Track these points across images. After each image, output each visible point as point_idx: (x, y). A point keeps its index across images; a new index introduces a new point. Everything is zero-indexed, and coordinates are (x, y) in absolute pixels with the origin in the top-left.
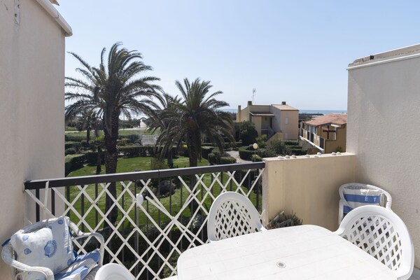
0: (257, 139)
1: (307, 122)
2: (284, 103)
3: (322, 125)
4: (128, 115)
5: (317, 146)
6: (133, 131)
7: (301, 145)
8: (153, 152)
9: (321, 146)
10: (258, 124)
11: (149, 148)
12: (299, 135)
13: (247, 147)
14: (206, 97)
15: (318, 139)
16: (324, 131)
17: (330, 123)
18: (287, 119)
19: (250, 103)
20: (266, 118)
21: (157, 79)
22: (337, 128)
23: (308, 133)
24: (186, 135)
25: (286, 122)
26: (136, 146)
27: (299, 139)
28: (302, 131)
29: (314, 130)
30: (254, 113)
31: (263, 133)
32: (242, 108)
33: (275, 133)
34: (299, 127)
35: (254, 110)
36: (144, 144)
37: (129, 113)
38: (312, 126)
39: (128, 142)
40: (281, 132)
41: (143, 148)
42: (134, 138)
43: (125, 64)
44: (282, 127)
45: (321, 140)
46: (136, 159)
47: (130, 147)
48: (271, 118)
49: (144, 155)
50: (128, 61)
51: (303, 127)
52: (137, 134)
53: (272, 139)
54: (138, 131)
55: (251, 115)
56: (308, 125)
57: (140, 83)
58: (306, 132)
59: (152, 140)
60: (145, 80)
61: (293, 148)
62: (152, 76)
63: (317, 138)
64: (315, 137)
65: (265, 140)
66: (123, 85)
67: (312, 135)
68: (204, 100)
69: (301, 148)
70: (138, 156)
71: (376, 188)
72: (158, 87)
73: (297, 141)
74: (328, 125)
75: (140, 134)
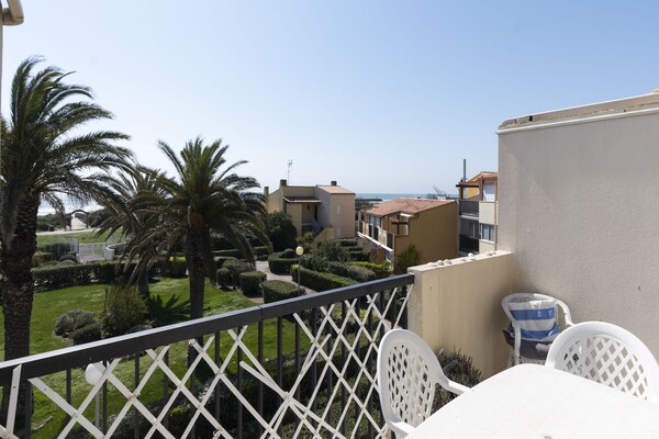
0: (298, 240)
1: (369, 211)
2: (334, 183)
3: (389, 215)
4: (58, 204)
5: (383, 246)
6: (56, 236)
7: (360, 245)
8: (106, 274)
9: (389, 245)
10: (296, 216)
11: (95, 267)
12: (356, 231)
13: (281, 253)
14: (220, 173)
15: (385, 235)
16: (393, 223)
17: (400, 212)
18: (339, 208)
19: (283, 183)
20: (308, 205)
21: (123, 137)
22: (410, 218)
23: (370, 227)
24: (185, 238)
25: (338, 212)
26: (66, 266)
27: (357, 235)
28: (361, 224)
29: (378, 222)
30: (290, 198)
31: (305, 229)
32: (270, 192)
33: (322, 229)
34: (357, 218)
35: (290, 194)
36: (83, 260)
37: (59, 202)
38: (375, 217)
39: (46, 259)
40: (331, 226)
41: (83, 268)
42: (59, 251)
43: (54, 104)
44: (332, 220)
45: (389, 236)
46: (68, 290)
47: (52, 268)
48: (316, 206)
49: (85, 282)
50: (60, 98)
51: (363, 218)
52: (65, 242)
53: (320, 238)
54: (66, 237)
55: (285, 202)
56: (370, 215)
57: (88, 143)
58: (366, 226)
59: (100, 252)
60: (99, 136)
61: (350, 250)
62: (114, 130)
63: (383, 234)
64: (380, 233)
65: (310, 240)
66: (49, 144)
67: (376, 230)
68: (216, 176)
69: (361, 249)
70: (70, 285)
71: (544, 296)
72: (126, 152)
73: (354, 240)
74: (397, 214)
75: (74, 242)
